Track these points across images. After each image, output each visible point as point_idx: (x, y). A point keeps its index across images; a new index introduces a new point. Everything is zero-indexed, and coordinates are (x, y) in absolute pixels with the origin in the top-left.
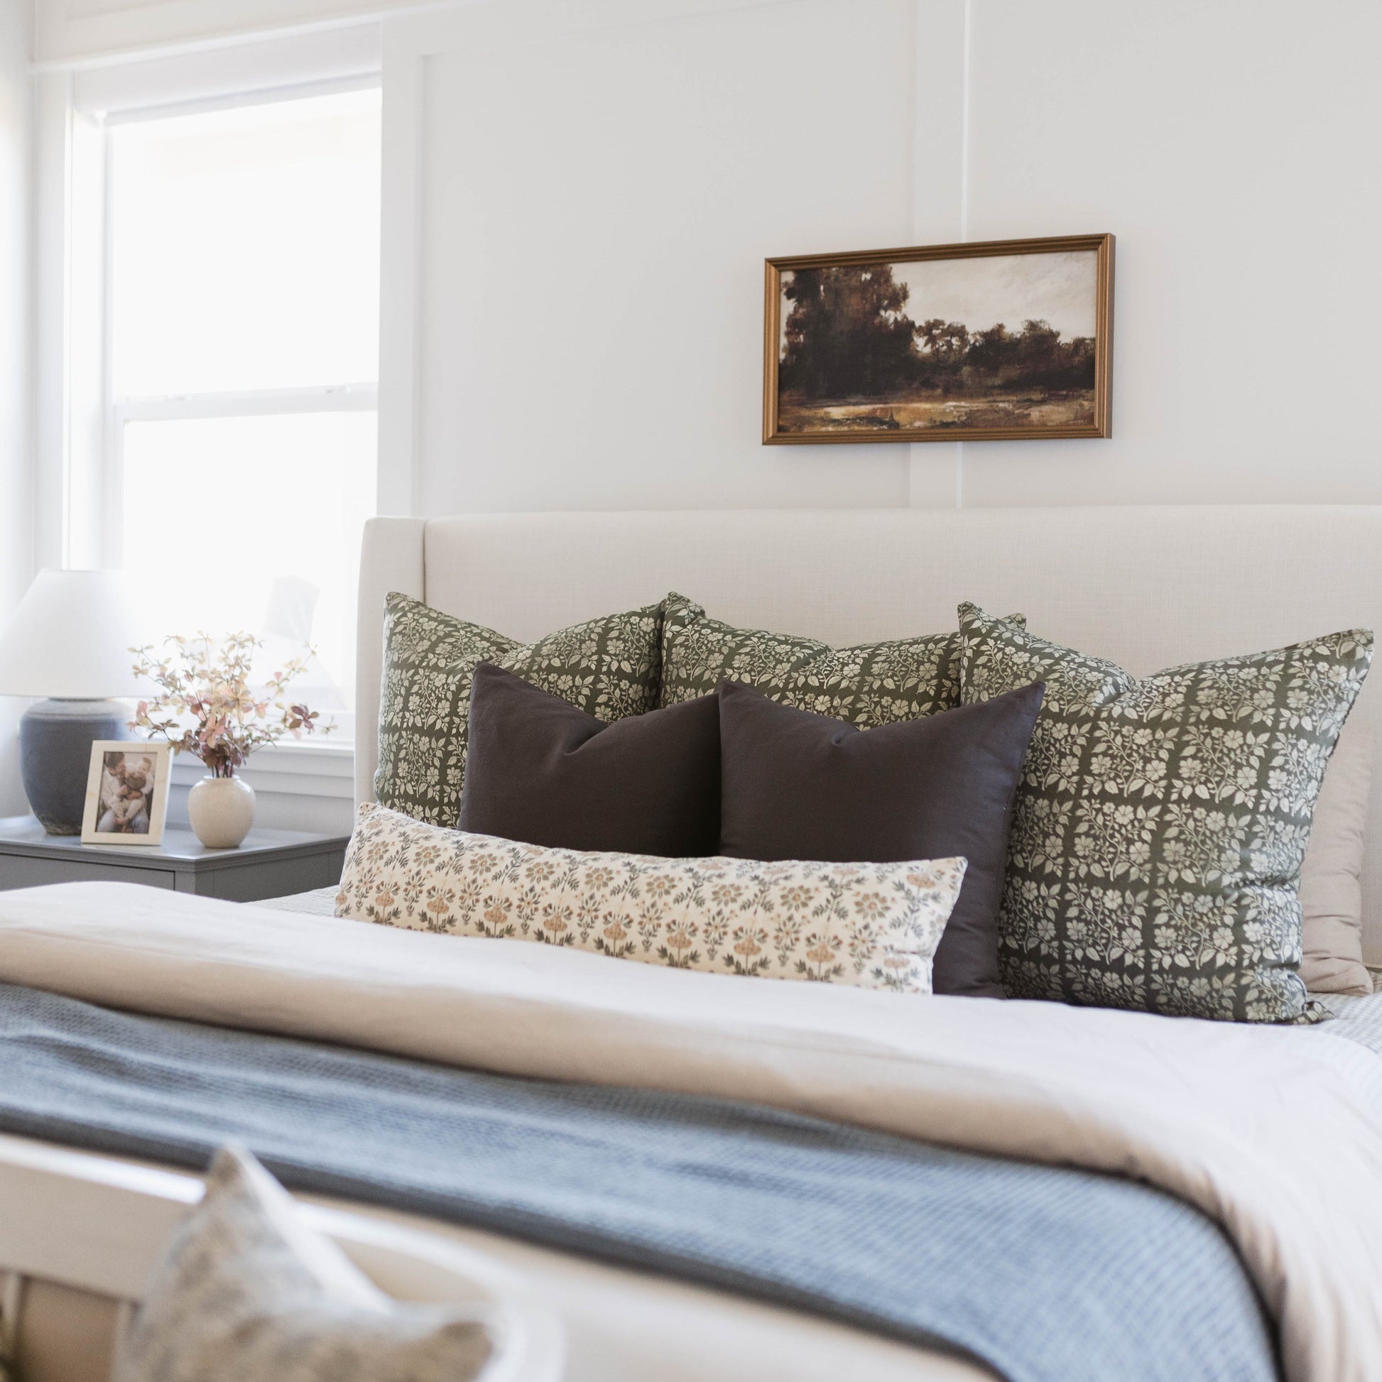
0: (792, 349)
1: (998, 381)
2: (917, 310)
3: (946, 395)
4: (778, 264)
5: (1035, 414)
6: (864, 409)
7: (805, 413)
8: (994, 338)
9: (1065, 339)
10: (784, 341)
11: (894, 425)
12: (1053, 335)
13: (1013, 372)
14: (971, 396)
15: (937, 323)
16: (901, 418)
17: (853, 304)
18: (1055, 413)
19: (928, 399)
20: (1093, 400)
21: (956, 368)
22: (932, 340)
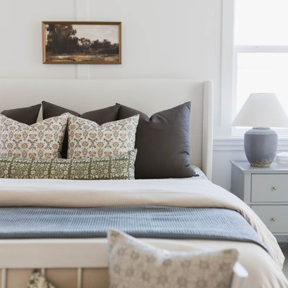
0: (49, 42)
1: (97, 52)
2: (79, 35)
3: (86, 54)
4: (45, 23)
5: (106, 59)
6: (67, 57)
7: (52, 57)
8: (96, 42)
9: (112, 43)
10: (47, 40)
11: (74, 60)
12: (109, 43)
13: (101, 50)
14: (91, 55)
15: (83, 39)
17: (63, 33)
18: (110, 59)
19: (82, 55)
20: (118, 56)
21: (88, 49)
22: (82, 42)
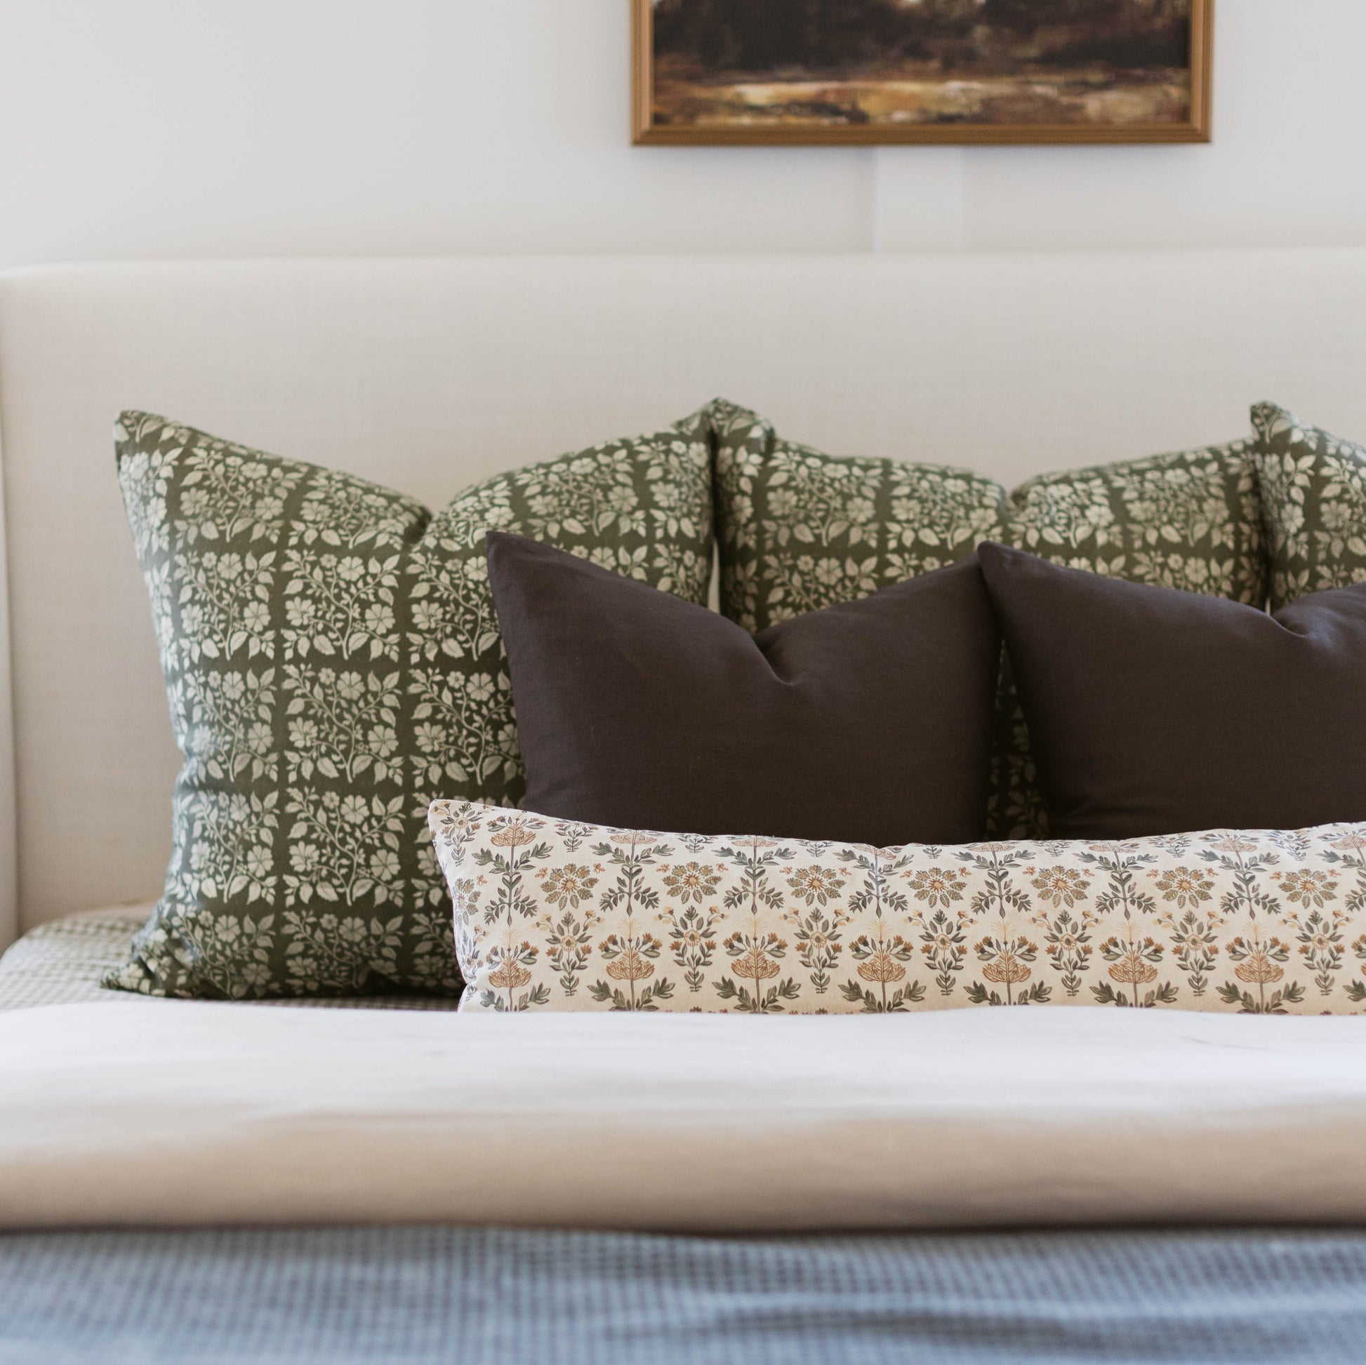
1: (1032, 51)
5: (1093, 104)
6: (806, 89)
7: (700, 93)
11: (858, 117)
13: (1058, 37)
14: (988, 73)
16: (870, 105)
18: (1124, 103)
19: (919, 76)
20: (1187, 85)
21: (962, 28)
